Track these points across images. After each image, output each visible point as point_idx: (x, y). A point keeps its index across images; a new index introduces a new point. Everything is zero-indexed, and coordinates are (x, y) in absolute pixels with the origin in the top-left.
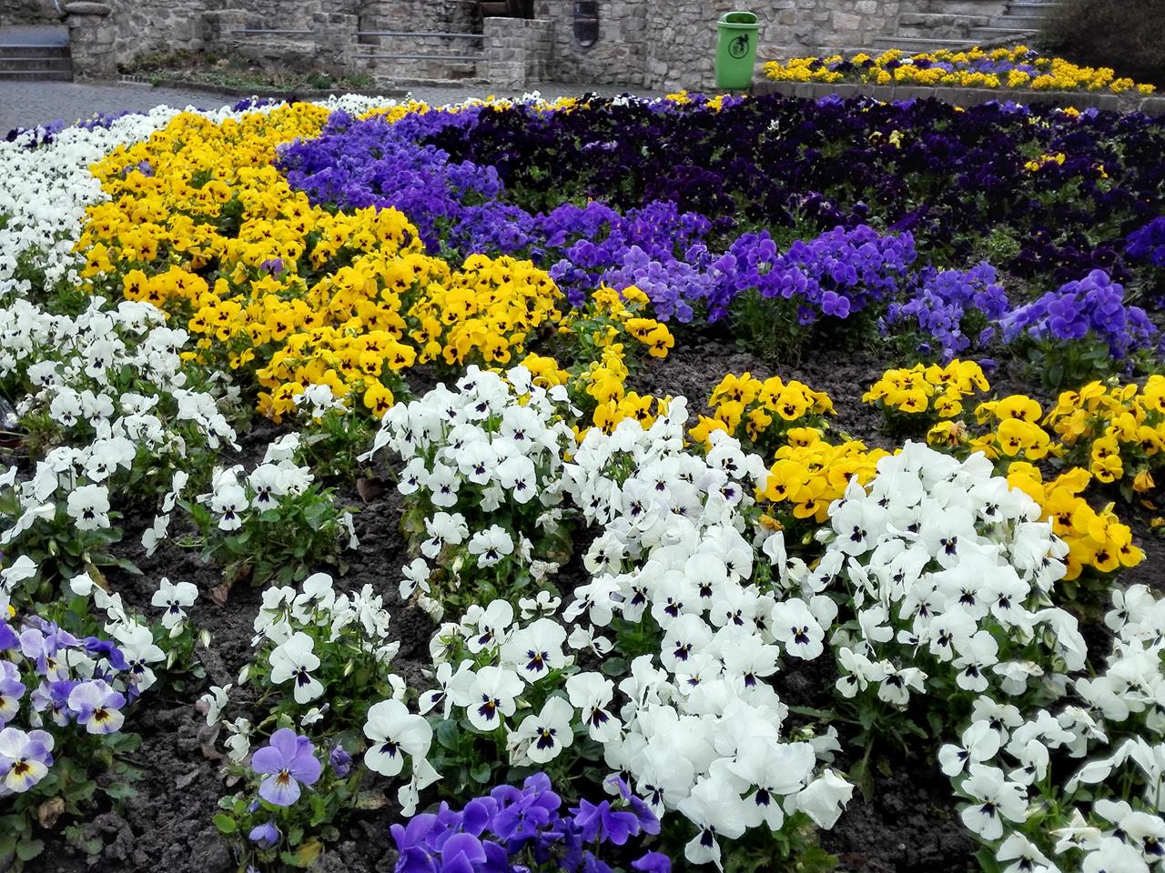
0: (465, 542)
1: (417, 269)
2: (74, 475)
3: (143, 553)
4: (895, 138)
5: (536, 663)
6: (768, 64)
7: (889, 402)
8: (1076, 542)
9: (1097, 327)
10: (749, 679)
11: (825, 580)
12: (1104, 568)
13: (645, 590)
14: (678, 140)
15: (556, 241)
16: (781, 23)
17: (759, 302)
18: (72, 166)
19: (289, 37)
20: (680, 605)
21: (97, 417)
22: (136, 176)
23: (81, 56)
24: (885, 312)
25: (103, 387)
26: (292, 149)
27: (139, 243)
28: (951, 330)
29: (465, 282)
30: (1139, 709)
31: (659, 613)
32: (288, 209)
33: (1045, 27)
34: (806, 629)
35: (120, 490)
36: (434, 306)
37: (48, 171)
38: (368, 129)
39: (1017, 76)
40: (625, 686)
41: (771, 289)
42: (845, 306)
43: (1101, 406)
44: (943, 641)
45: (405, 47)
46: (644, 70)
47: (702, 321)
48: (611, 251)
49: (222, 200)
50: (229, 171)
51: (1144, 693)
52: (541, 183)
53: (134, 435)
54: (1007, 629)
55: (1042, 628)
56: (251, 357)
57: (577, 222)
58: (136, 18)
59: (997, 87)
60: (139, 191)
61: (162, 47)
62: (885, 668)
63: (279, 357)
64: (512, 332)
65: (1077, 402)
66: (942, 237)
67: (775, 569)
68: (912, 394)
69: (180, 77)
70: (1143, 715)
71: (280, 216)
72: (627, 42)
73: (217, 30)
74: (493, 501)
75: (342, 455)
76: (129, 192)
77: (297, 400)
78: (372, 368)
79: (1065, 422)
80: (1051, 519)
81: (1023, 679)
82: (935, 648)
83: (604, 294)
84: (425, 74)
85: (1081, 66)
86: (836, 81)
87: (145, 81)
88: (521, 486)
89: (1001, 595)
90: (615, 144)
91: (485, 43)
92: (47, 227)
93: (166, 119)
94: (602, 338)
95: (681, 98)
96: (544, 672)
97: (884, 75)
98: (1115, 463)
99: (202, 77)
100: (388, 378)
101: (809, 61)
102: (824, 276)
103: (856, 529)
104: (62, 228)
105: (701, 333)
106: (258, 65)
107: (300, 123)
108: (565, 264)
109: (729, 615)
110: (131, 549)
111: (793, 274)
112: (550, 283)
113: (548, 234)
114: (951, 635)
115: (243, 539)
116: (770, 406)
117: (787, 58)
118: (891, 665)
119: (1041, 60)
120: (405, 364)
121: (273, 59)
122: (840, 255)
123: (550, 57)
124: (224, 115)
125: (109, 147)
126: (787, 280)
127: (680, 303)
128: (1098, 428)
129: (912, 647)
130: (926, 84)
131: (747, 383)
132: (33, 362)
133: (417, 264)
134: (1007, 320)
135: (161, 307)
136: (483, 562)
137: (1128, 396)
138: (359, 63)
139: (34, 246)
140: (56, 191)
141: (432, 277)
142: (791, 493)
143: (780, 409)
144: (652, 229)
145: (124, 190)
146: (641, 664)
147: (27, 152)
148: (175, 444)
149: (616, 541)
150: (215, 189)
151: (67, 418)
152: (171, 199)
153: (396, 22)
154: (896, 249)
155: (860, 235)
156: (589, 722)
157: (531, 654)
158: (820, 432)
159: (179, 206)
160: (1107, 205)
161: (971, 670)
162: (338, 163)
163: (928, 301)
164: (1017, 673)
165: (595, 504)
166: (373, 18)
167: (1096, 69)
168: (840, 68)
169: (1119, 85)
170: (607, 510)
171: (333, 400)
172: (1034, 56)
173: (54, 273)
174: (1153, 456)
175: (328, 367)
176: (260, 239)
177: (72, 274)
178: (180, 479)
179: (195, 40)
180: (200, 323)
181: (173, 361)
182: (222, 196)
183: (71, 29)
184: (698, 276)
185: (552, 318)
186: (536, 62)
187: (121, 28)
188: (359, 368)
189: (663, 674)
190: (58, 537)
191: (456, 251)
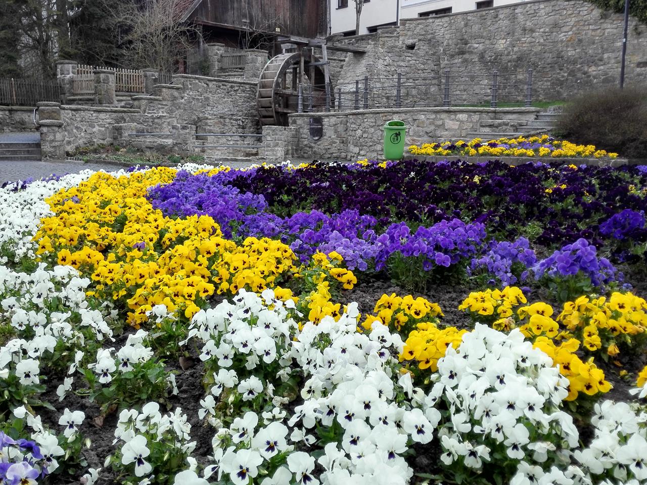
0: (236, 386)
1: (218, 245)
2: (21, 354)
3: (57, 400)
4: (476, 179)
5: (271, 448)
6: (411, 147)
7: (473, 310)
8: (573, 379)
9: (584, 269)
10: (391, 455)
11: (434, 400)
12: (590, 393)
13: (334, 407)
14: (362, 181)
15: (294, 231)
16: (418, 126)
17: (402, 259)
18: (36, 199)
19: (159, 137)
20: (353, 415)
21: (37, 325)
22: (70, 203)
23: (46, 148)
24: (470, 264)
25: (41, 309)
26: (155, 189)
27: (68, 236)
28: (506, 272)
29: (244, 252)
30: (609, 466)
31: (341, 420)
32: (151, 218)
33: (557, 125)
34: (423, 426)
35: (47, 365)
36: (226, 263)
37: (22, 202)
38: (197, 179)
39: (544, 150)
40: (322, 461)
41: (408, 252)
42: (448, 260)
43: (587, 310)
44: (498, 430)
45: (221, 141)
46: (347, 151)
47: (372, 270)
48: (323, 235)
49: (116, 215)
50: (120, 200)
51: (612, 457)
52: (288, 203)
53: (56, 334)
54: (534, 424)
55: (554, 424)
56: (125, 293)
57: (305, 220)
58: (77, 128)
59: (533, 156)
60: (71, 211)
61: (91, 143)
62: (467, 446)
63: (140, 291)
64: (269, 276)
65: (574, 307)
66: (502, 226)
67: (406, 394)
68: (485, 305)
69: (100, 158)
70: (612, 470)
71: (147, 222)
72: (338, 137)
73: (121, 134)
74: (252, 363)
75: (171, 343)
76: (65, 211)
77: (148, 314)
78: (190, 296)
79: (568, 318)
80: (558, 365)
81: (544, 452)
82: (494, 435)
83: (318, 256)
84: (231, 155)
85: (578, 144)
86: (448, 154)
87: (81, 160)
88: (268, 353)
89: (529, 404)
90: (328, 184)
91: (263, 139)
92: (19, 229)
93: (88, 176)
94: (317, 279)
95: (364, 162)
96: (276, 452)
97: (473, 151)
98: (596, 340)
99: (112, 157)
100: (199, 302)
101: (433, 145)
102: (436, 245)
103: (451, 372)
104: (27, 230)
105: (372, 277)
106: (142, 151)
107: (161, 177)
108: (298, 242)
109: (380, 419)
110: (51, 398)
111: (419, 243)
112: (290, 251)
113: (291, 228)
114: (502, 426)
115: (112, 388)
116: (407, 311)
117: (421, 144)
118: (470, 444)
119: (556, 142)
120: (209, 293)
121: (150, 148)
122: (444, 234)
123: (298, 145)
124: (121, 174)
125: (56, 189)
126: (415, 247)
127: (360, 260)
128: (586, 321)
129: (483, 434)
130: (495, 155)
131: (394, 299)
132: (5, 298)
133: (217, 242)
134: (536, 267)
135: (78, 269)
136: (246, 397)
137: (601, 303)
138: (196, 150)
139: (11, 239)
140: (26, 211)
141: (226, 249)
142: (417, 355)
143: (412, 312)
144: (346, 224)
145: (63, 211)
146: (330, 447)
147: (11, 193)
148: (79, 338)
149: (318, 380)
150: (112, 209)
151: (20, 325)
152: (88, 214)
153: (216, 129)
154: (474, 231)
155: (455, 224)
156: (301, 481)
157: (268, 443)
158: (435, 325)
159: (92, 218)
160: (589, 210)
161: (515, 447)
162: (180, 195)
163: (492, 257)
164: (541, 448)
165: (309, 363)
166: (204, 127)
167: (586, 146)
168: (449, 148)
169: (599, 154)
170: (315, 366)
171: (168, 314)
172: (552, 140)
173: (20, 252)
174: (618, 336)
175: (166, 296)
176: (135, 233)
177: (31, 252)
178: (79, 355)
179: (108, 139)
180: (98, 275)
181: (81, 295)
182: (116, 213)
183: (41, 134)
184: (370, 246)
185: (291, 270)
186: (290, 148)
187: (69, 133)
188: (184, 296)
189: (342, 453)
190: (10, 388)
191: (241, 237)
